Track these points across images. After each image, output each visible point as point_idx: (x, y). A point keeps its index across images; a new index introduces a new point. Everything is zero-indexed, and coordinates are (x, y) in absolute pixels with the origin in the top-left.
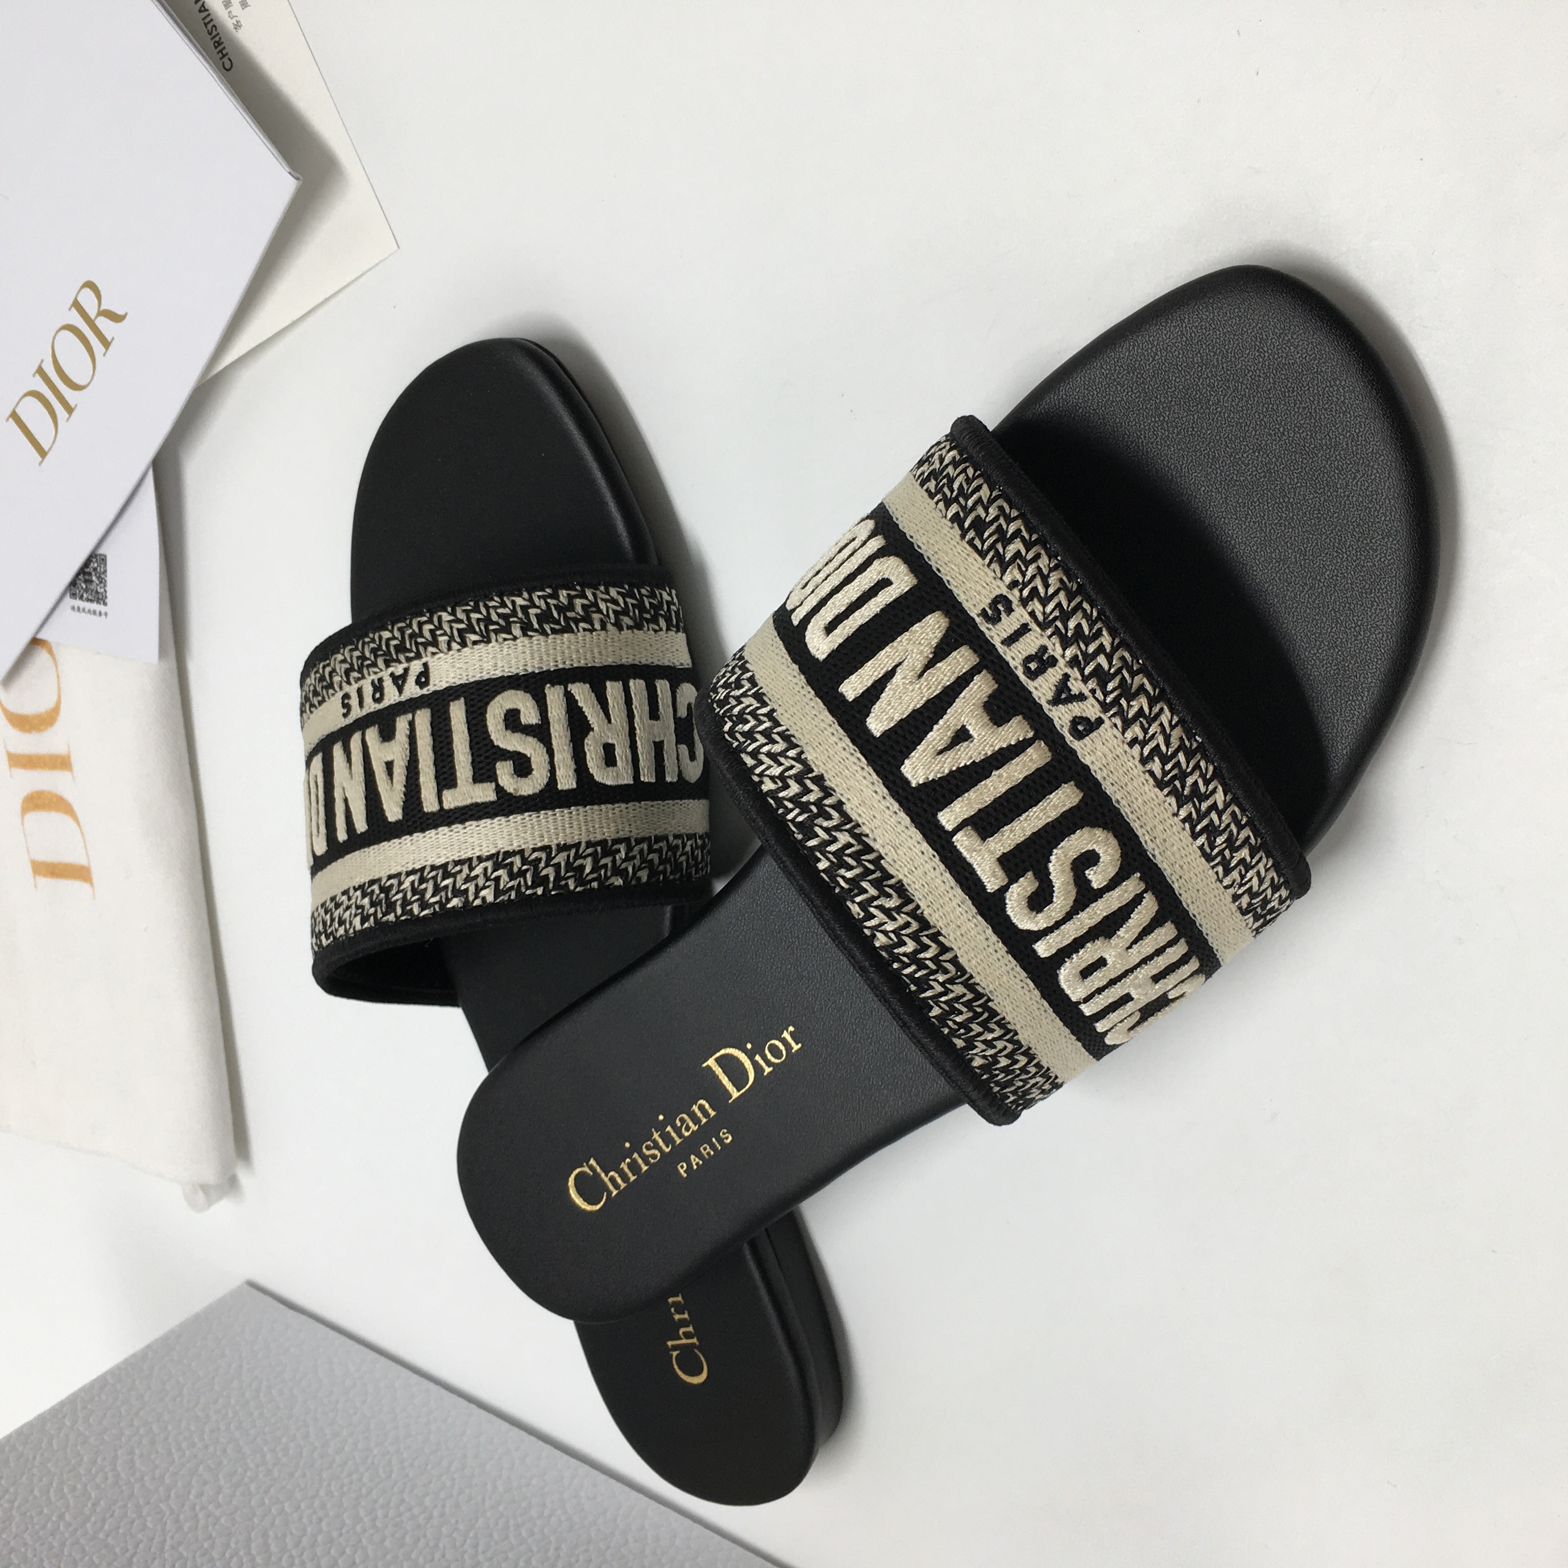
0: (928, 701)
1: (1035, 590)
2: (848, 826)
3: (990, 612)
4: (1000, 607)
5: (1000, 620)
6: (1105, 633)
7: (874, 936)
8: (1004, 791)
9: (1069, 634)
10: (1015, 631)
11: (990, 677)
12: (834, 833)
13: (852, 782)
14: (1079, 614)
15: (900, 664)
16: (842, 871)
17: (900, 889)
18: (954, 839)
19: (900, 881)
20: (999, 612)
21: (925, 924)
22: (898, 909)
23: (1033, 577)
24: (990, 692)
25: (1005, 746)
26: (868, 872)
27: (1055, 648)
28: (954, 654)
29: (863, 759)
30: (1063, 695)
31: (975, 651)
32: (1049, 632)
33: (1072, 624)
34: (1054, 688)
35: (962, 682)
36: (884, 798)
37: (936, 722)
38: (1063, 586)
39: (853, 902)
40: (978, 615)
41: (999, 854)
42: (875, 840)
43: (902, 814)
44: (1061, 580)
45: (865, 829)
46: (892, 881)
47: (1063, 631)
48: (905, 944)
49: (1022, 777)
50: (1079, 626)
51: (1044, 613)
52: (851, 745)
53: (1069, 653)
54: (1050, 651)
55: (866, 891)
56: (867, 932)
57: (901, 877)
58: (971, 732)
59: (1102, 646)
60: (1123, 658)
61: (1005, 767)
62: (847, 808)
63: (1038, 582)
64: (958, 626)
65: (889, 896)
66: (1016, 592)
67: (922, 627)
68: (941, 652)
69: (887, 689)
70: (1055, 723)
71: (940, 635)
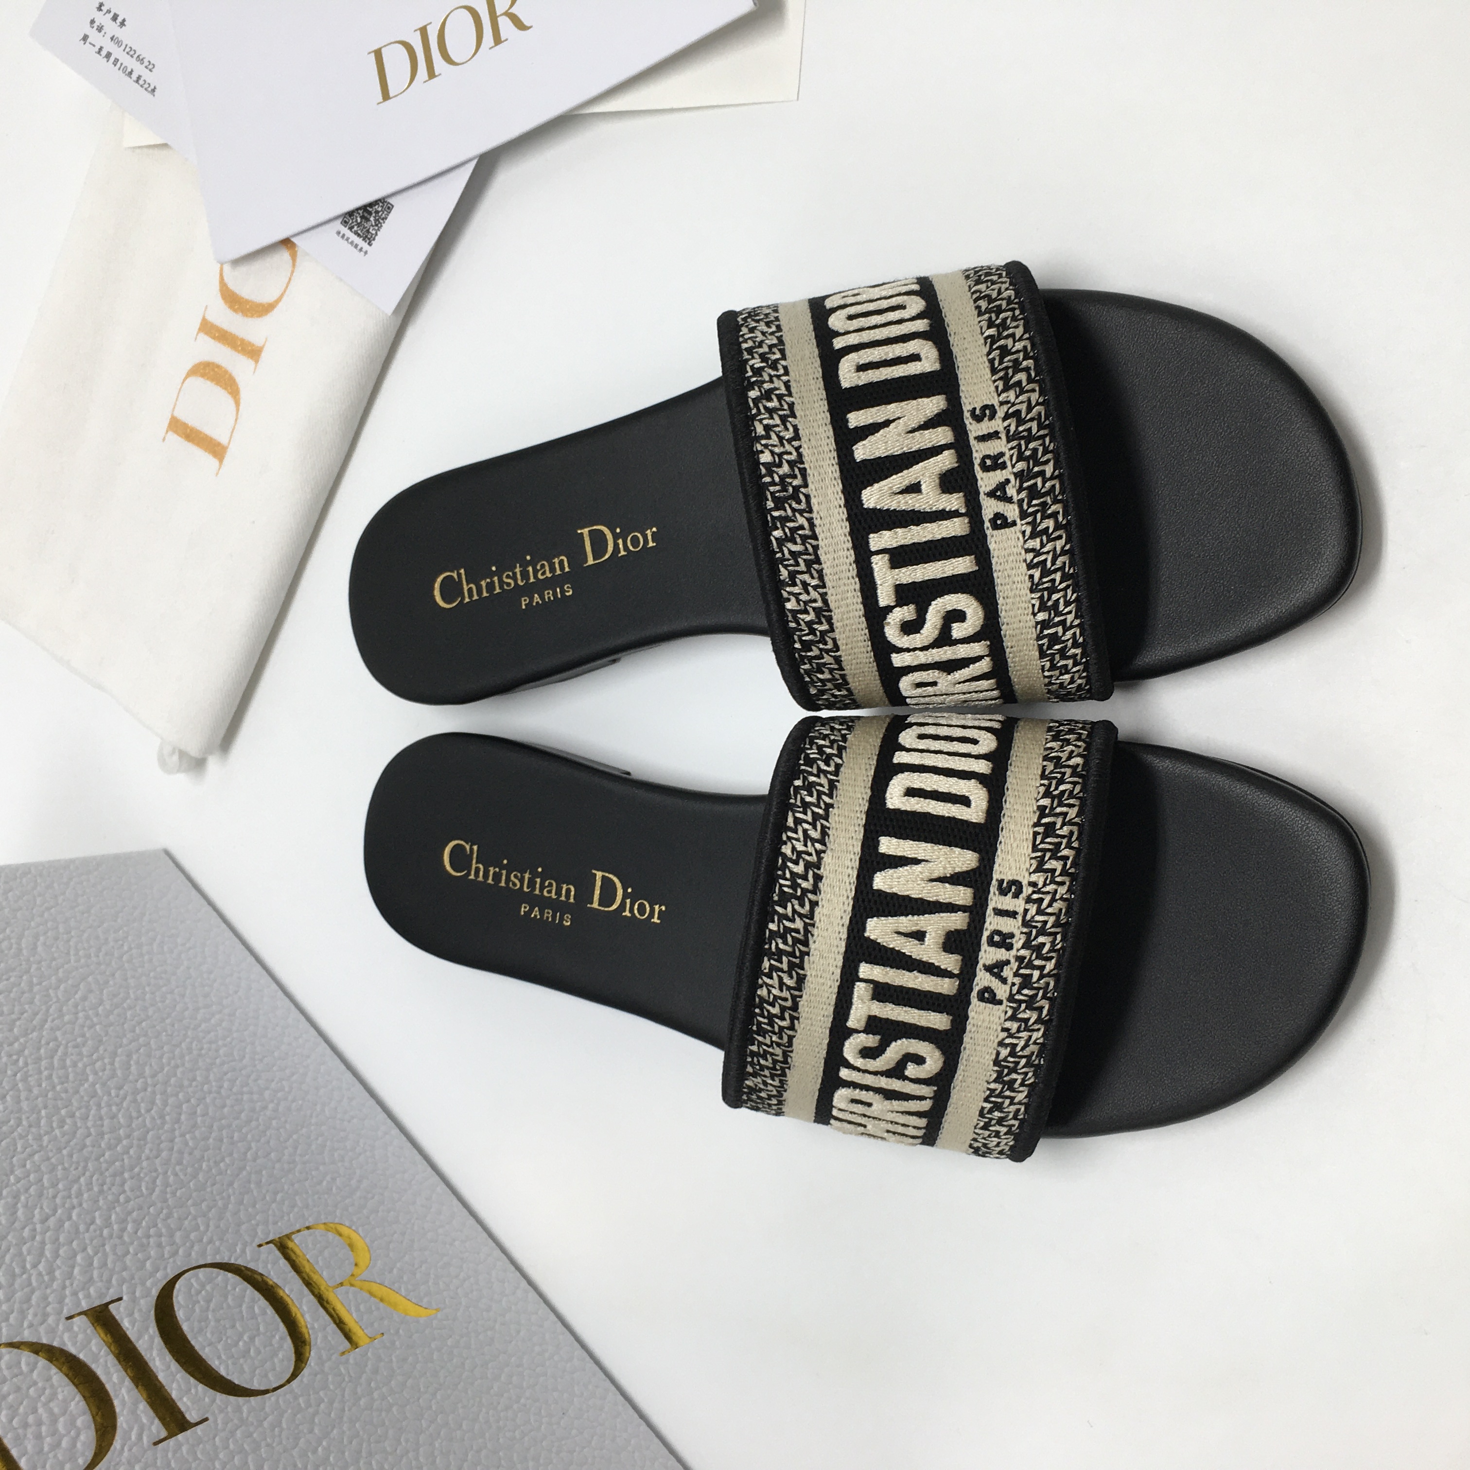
0: (921, 899)
1: (1041, 900)
2: (807, 921)
3: (1005, 885)
4: (1013, 888)
5: (1006, 895)
6: (1053, 961)
7: (761, 986)
8: (910, 986)
9: (1033, 943)
10: (1007, 911)
11: (967, 920)
12: (796, 916)
13: (835, 900)
14: (1050, 939)
15: (927, 861)
16: (780, 941)
17: (801, 980)
18: (858, 983)
19: (805, 976)
20: (1010, 890)
21: (795, 1007)
22: (789, 988)
23: (1048, 893)
24: (959, 928)
25: (936, 964)
26: (792, 954)
27: (1018, 941)
28: (961, 888)
29: (853, 892)
30: (995, 970)
31: (974, 898)
32: (1025, 930)
33: (1041, 939)
34: (995, 961)
35: (951, 908)
36: (843, 925)
37: (913, 915)
38: (1058, 915)
39: (769, 960)
40: (997, 880)
41: (873, 1014)
42: (815, 942)
43: (843, 944)
44: (1061, 910)
45: (815, 931)
46: (801, 972)
47: (1032, 938)
48: (774, 1006)
49: (928, 989)
50: (1044, 944)
51: (1033, 917)
52: (855, 876)
53: (1023, 952)
54: (1014, 941)
55: (781, 963)
56: (760, 981)
57: (808, 973)
58: (926, 939)
59: (1044, 967)
60: (1048, 984)
61: (924, 976)
62: (817, 910)
63: (1047, 899)
64: (980, 874)
65: (791, 977)
66: (1030, 890)
67: (960, 854)
68: (955, 879)
69: (906, 868)
70: (976, 979)
71: (965, 869)
